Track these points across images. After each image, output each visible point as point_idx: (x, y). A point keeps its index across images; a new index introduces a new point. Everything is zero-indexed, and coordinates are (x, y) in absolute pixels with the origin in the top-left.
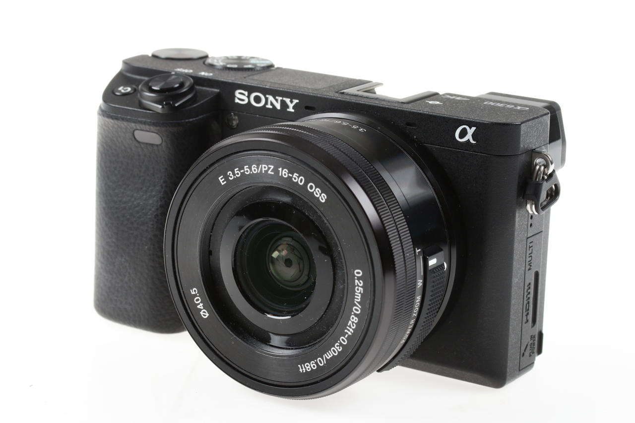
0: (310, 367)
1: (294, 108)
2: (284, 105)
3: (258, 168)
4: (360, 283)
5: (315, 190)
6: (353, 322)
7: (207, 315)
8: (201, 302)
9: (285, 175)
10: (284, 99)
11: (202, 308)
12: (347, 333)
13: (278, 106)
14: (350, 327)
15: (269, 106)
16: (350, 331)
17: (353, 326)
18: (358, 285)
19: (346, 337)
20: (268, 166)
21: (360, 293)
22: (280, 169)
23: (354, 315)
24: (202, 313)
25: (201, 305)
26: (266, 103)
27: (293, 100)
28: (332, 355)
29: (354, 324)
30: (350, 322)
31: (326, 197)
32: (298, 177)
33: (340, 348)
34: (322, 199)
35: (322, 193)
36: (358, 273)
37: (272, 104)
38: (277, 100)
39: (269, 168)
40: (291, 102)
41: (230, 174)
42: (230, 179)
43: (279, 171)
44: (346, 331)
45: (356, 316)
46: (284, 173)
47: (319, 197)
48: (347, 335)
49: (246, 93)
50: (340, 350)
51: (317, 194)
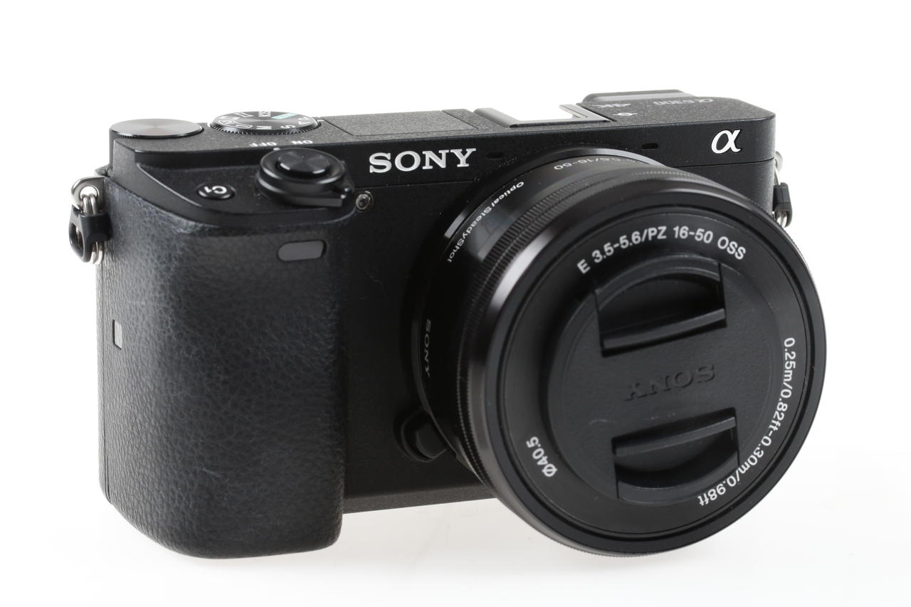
0: (717, 493)
1: (467, 161)
2: (452, 160)
3: (641, 235)
4: (792, 355)
5: (729, 246)
6: (780, 412)
7: (554, 470)
8: (544, 455)
9: (684, 234)
10: (452, 151)
11: (546, 462)
12: (772, 429)
13: (442, 164)
14: (776, 419)
15: (427, 167)
16: (775, 426)
17: (781, 416)
18: (789, 360)
19: (770, 435)
20: (657, 228)
21: (792, 369)
22: (676, 229)
23: (782, 401)
24: (545, 471)
25: (545, 458)
26: (423, 163)
27: (467, 150)
28: (748, 466)
29: (782, 414)
30: (777, 413)
31: (744, 251)
32: (704, 233)
33: (760, 454)
34: (739, 255)
35: (739, 246)
36: (790, 342)
37: (432, 162)
38: (440, 156)
39: (659, 231)
40: (464, 153)
41: (596, 254)
42: (597, 261)
43: (674, 232)
44: (771, 426)
45: (784, 403)
46: (682, 232)
47: (734, 254)
48: (771, 432)
49: (388, 156)
50: (760, 456)
51: (731, 250)
